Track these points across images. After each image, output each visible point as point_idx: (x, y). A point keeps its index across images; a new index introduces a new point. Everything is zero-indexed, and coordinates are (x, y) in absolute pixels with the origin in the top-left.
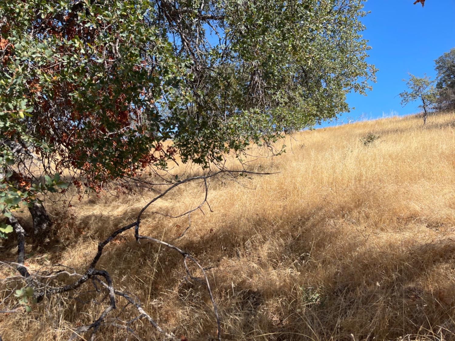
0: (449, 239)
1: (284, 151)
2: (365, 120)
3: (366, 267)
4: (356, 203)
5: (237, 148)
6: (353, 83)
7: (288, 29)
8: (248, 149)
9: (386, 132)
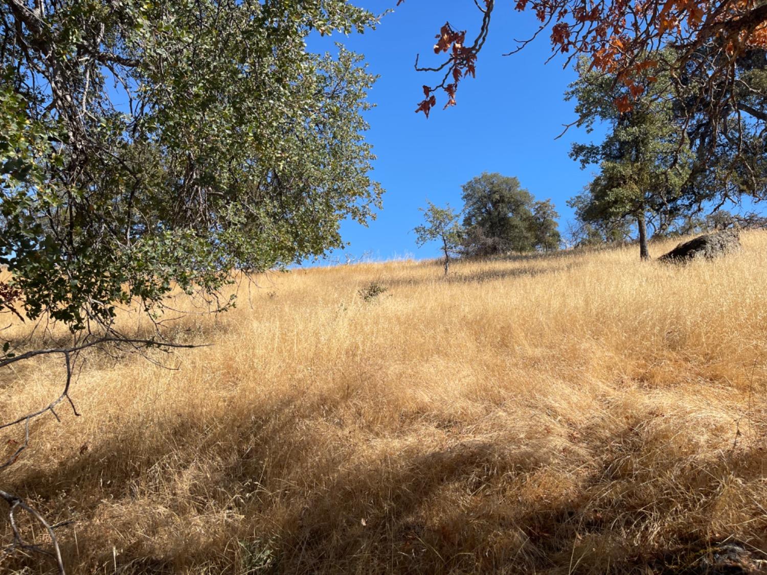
0: (462, 445)
1: (234, 305)
2: (369, 261)
3: (349, 495)
4: (344, 392)
5: (145, 295)
6: (350, 205)
7: (249, 109)
8: (169, 297)
9: (395, 283)
